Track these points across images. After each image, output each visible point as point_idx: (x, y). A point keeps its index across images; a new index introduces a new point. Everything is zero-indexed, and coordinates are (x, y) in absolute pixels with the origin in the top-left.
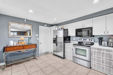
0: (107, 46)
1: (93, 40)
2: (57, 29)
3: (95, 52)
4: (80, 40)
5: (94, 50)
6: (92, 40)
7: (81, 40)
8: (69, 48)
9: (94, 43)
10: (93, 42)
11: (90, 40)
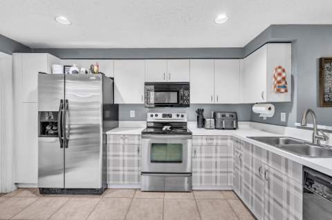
0: (214, 127)
1: (185, 116)
2: (58, 70)
3: (202, 145)
4: (152, 116)
5: (199, 142)
6: (182, 116)
7: (157, 115)
8: (126, 146)
9: (186, 123)
10: (186, 121)
11: (178, 116)
